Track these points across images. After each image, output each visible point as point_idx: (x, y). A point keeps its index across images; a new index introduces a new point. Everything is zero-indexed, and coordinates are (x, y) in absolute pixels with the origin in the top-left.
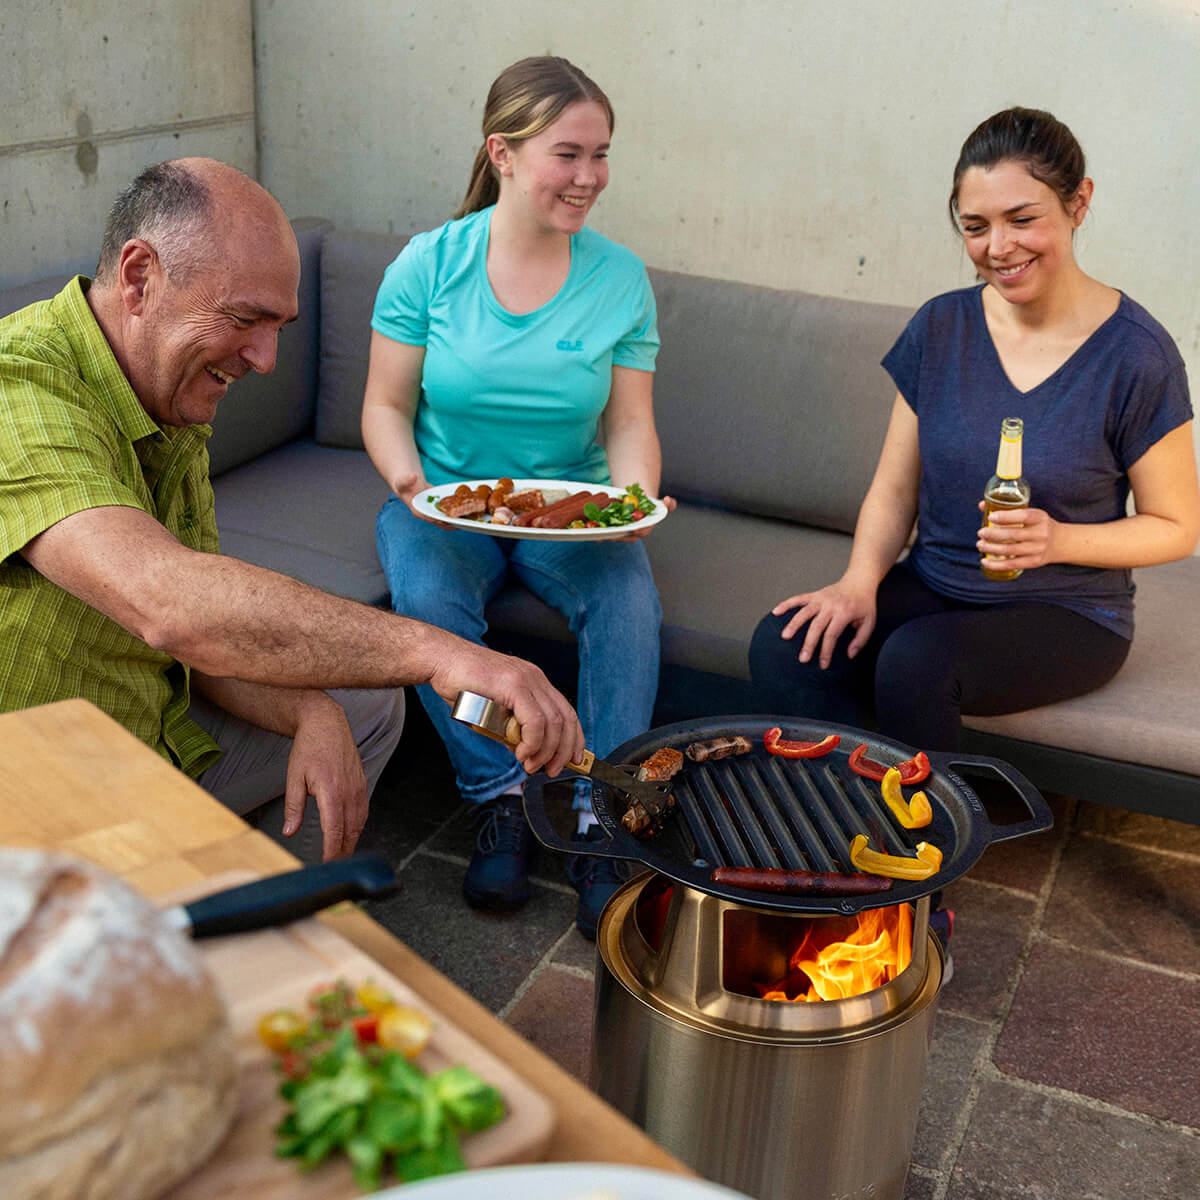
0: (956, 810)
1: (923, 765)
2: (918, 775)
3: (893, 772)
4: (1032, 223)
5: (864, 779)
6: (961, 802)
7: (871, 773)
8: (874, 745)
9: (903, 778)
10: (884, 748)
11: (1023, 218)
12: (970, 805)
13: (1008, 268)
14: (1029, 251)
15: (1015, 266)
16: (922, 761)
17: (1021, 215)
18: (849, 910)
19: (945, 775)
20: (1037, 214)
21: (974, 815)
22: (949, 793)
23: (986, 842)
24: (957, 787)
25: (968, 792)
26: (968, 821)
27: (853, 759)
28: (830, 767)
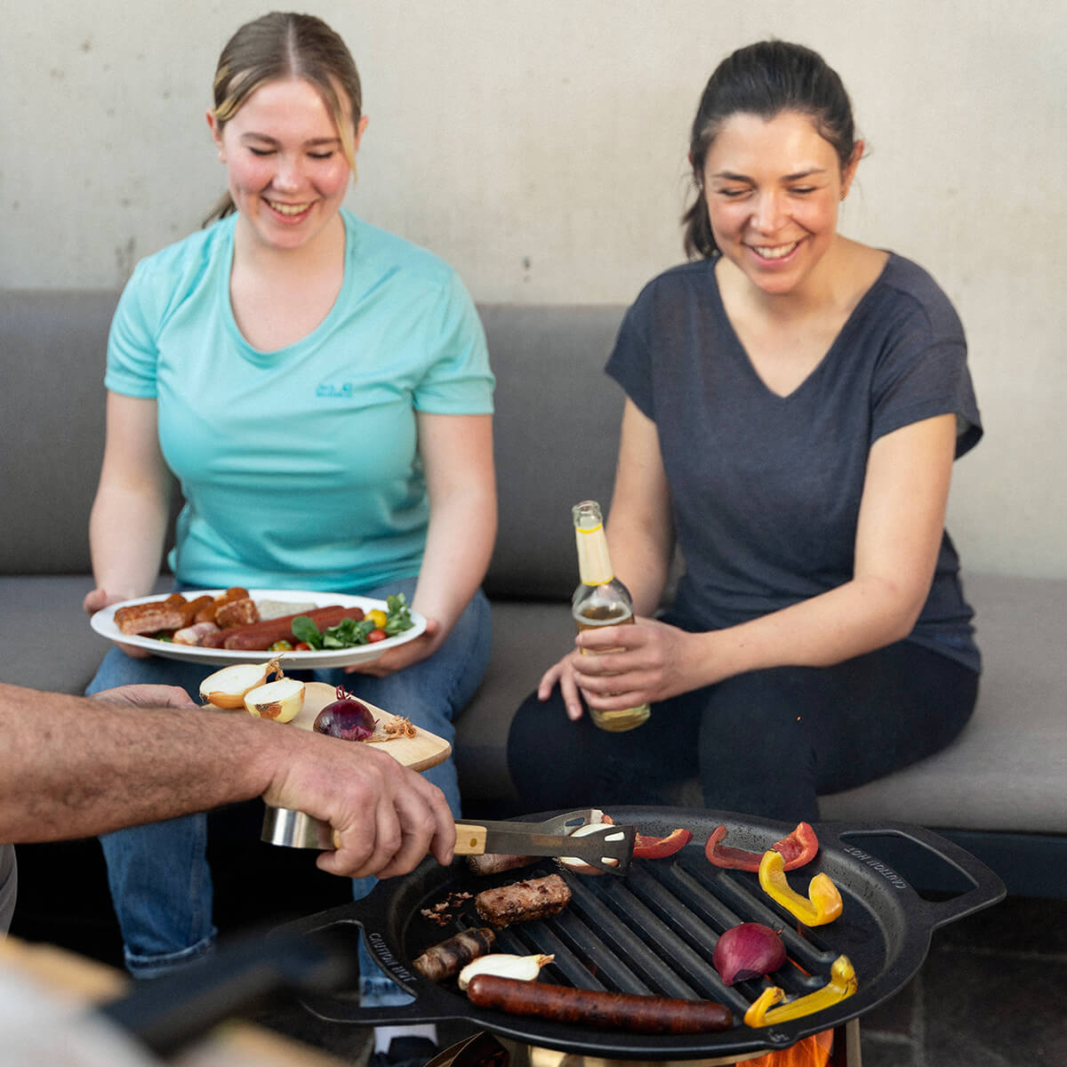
0: (870, 894)
1: (809, 841)
2: (804, 854)
3: (770, 857)
4: (813, 194)
5: (731, 872)
6: (873, 881)
7: (739, 864)
8: (732, 827)
9: (787, 862)
10: (745, 829)
11: (804, 187)
12: (889, 883)
13: (772, 248)
14: (802, 227)
15: (779, 246)
16: (805, 835)
17: (804, 184)
18: (782, 1041)
19: (841, 851)
20: (818, 185)
21: (899, 894)
22: (853, 873)
23: (930, 927)
24: (862, 863)
25: (880, 867)
26: (892, 902)
27: (710, 852)
28: (678, 864)
